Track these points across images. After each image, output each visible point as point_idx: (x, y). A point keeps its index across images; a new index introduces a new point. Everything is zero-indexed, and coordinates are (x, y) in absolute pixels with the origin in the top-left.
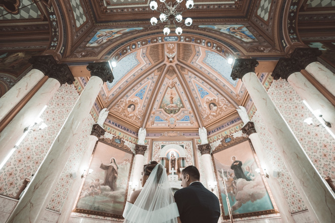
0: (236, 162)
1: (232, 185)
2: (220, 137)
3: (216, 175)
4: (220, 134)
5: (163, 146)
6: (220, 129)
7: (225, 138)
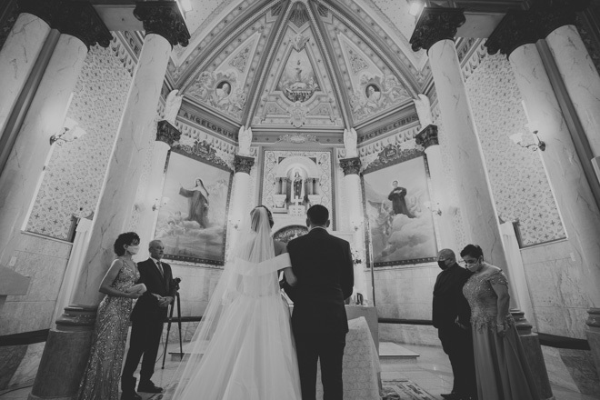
1: (386, 223)
5: (281, 159)
7: (387, 150)
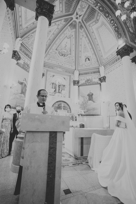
0: (91, 93)
1: (86, 103)
2: (85, 79)
3: (79, 97)
4: (86, 77)
5: (53, 76)
6: (86, 74)
7: (88, 80)
